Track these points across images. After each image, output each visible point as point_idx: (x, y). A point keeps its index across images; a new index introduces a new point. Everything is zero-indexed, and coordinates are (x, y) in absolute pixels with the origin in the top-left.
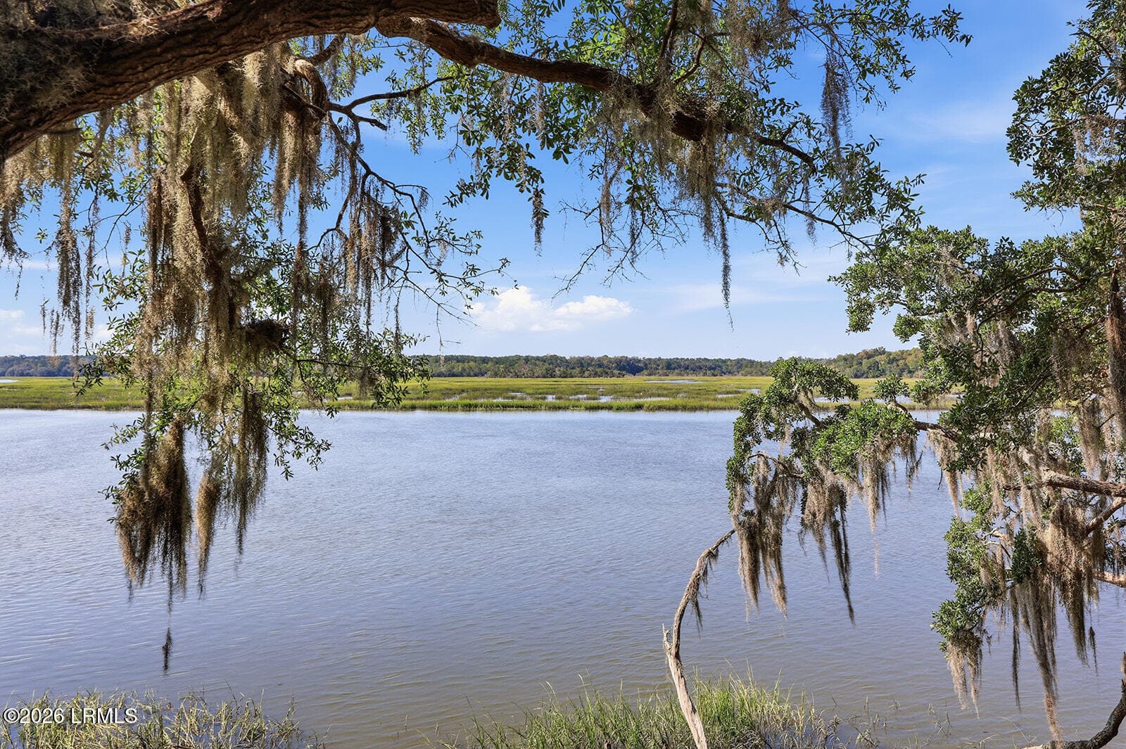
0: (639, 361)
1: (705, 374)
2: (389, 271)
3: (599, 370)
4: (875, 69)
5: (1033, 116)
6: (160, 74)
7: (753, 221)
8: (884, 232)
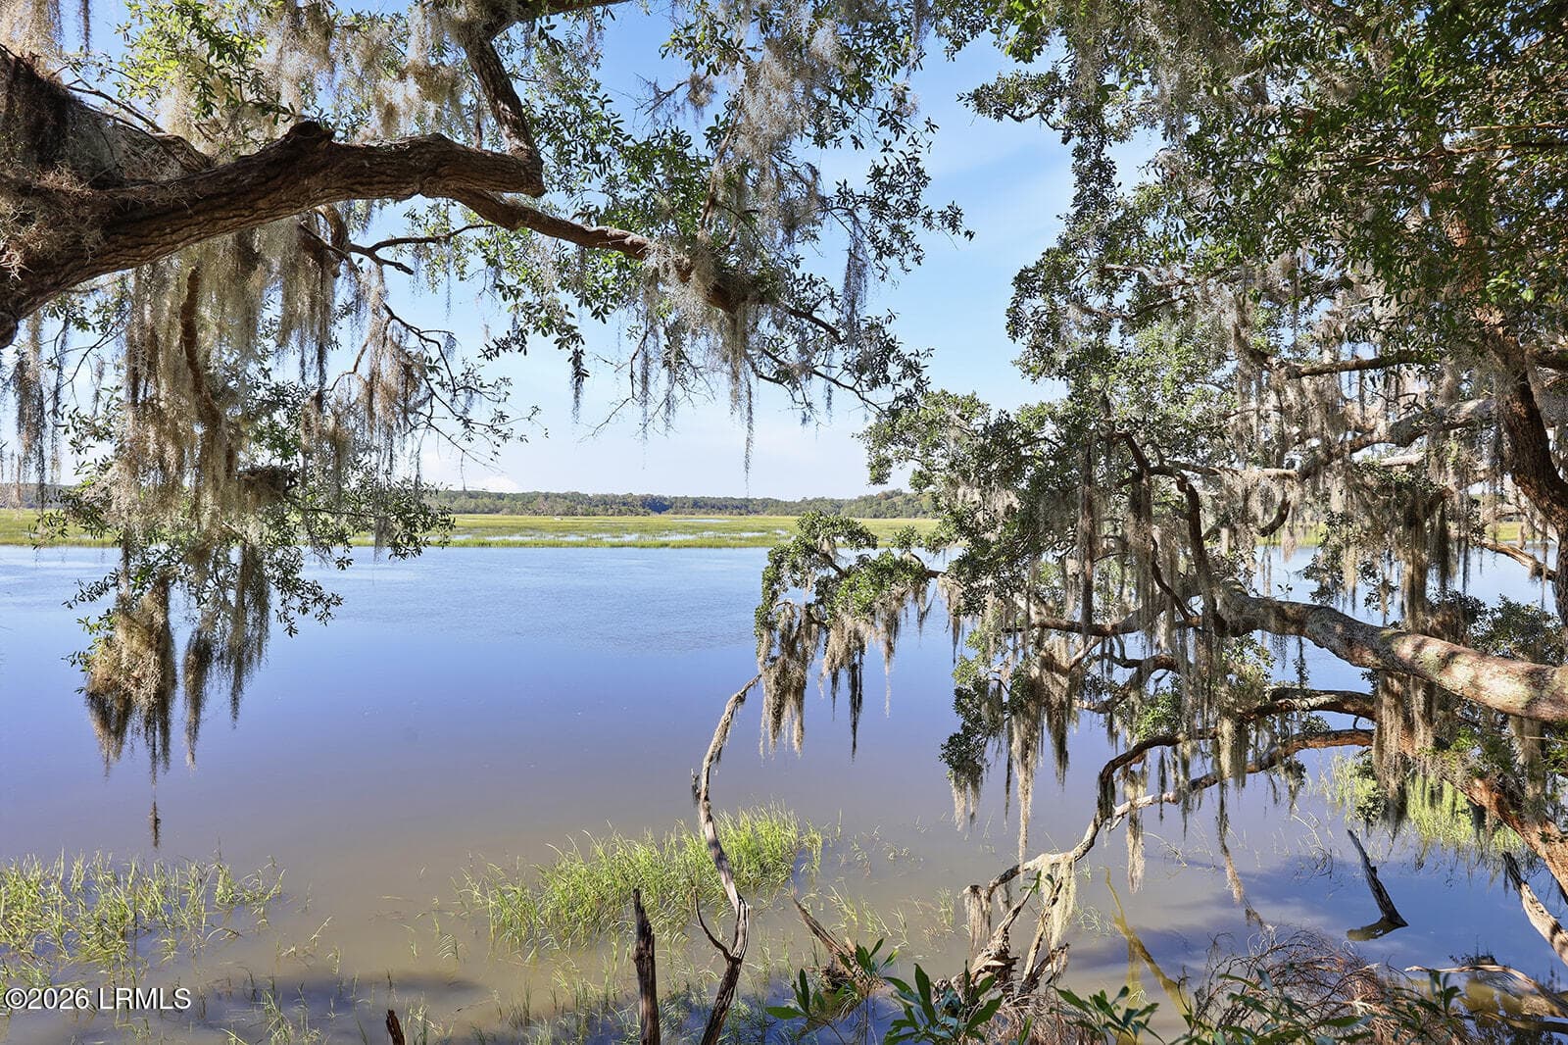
0: (665, 499)
1: (731, 514)
2: (411, 417)
3: (623, 508)
4: (891, 252)
5: (1027, 300)
6: (190, 236)
7: (781, 383)
8: (896, 399)
